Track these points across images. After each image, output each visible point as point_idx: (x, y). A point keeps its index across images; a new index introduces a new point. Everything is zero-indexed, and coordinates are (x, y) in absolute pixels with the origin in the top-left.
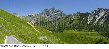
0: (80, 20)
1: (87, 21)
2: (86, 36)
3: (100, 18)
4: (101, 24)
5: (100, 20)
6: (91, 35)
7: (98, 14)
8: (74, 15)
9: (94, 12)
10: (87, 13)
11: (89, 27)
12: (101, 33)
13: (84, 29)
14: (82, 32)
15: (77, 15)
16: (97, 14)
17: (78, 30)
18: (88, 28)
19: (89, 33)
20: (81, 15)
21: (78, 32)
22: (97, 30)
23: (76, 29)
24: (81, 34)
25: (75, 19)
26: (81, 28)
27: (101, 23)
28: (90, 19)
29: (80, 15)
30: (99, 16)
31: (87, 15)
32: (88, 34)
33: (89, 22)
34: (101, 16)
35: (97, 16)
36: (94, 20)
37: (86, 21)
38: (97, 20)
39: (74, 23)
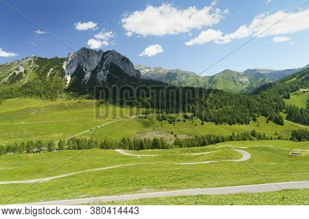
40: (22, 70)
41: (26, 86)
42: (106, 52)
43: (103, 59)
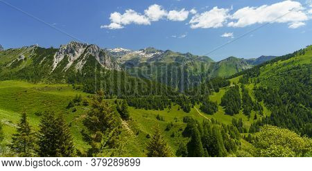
0: (36, 61)
1: (51, 64)
2: (49, 93)
3: (76, 58)
4: (78, 70)
5: (75, 62)
6: (60, 89)
7: (72, 52)
8: (22, 49)
9: (66, 48)
10: (52, 48)
11: (56, 74)
12: (77, 86)
13: (45, 79)
14: (40, 85)
15: (31, 51)
16: (70, 52)
17: (33, 81)
18: (54, 77)
19: (55, 86)
20: (39, 51)
21: (32, 86)
22: (70, 81)
23: (28, 78)
24: (38, 89)
25: (25, 59)
26: (40, 77)
27: (77, 68)
28: (57, 60)
29: (36, 51)
30: (74, 55)
31: (51, 52)
32: (53, 89)
33: (55, 65)
34: (78, 55)
35: (71, 55)
36: (65, 62)
37: (49, 64)
38: (70, 64)
39: (22, 66)
40: (23, 57)
41: (22, 71)
42: (89, 46)
43: (85, 52)
